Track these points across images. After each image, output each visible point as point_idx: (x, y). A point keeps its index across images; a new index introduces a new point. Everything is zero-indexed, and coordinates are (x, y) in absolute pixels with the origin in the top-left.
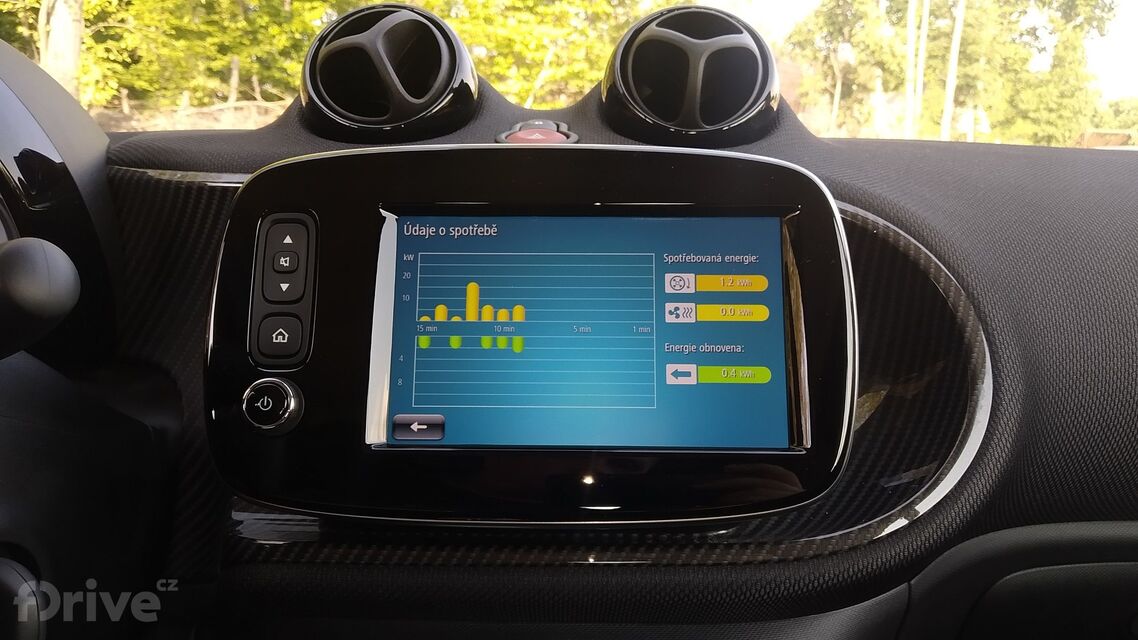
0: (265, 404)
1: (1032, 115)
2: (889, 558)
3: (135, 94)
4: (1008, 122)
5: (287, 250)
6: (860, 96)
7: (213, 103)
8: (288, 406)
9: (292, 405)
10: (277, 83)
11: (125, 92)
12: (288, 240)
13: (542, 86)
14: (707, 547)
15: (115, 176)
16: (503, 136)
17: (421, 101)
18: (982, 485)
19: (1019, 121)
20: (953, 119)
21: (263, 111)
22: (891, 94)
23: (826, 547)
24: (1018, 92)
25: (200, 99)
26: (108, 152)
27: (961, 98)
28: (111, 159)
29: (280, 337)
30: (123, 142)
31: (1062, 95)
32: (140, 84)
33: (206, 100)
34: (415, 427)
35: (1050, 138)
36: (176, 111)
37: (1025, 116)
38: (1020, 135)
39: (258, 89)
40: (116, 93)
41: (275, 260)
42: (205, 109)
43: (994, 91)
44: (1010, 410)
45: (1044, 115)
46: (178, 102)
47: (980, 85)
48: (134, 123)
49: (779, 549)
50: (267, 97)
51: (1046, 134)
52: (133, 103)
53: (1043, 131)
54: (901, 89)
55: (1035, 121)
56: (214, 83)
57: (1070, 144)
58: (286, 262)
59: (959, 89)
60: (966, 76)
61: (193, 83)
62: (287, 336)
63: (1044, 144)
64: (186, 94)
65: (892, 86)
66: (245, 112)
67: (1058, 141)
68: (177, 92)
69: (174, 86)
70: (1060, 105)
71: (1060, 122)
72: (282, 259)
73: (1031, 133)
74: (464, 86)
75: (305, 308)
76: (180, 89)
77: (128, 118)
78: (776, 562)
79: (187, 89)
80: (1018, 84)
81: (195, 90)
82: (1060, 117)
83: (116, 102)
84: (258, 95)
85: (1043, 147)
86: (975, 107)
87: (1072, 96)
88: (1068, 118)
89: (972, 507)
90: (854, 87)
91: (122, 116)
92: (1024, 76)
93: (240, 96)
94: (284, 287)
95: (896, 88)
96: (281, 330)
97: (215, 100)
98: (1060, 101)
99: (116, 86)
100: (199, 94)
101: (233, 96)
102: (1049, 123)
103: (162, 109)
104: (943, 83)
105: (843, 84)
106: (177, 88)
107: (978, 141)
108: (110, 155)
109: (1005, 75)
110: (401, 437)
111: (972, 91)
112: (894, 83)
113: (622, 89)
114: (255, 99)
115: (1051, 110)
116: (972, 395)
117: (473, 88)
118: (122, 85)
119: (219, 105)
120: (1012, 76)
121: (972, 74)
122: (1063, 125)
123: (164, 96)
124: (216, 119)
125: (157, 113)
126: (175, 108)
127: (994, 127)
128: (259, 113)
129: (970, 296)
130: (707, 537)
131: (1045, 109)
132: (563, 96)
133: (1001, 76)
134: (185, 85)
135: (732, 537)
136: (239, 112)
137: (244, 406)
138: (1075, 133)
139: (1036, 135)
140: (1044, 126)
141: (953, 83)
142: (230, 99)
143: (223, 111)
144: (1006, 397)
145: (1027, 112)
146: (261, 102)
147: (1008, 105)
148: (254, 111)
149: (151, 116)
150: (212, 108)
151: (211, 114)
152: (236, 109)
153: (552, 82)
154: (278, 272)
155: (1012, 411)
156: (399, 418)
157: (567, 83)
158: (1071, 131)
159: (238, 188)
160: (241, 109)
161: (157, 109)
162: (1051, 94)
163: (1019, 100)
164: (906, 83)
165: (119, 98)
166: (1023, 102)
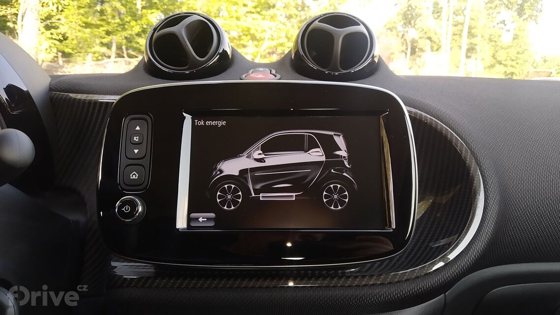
0: (127, 209)
1: (503, 62)
2: (434, 282)
3: (65, 55)
4: (492, 66)
5: (137, 133)
6: (420, 54)
7: (103, 59)
8: (138, 210)
9: (140, 210)
10: (135, 49)
11: (60, 54)
12: (138, 128)
14: (345, 277)
15: (53, 96)
16: (244, 76)
17: (203, 59)
18: (480, 246)
19: (497, 65)
20: (465, 64)
21: (128, 63)
22: (435, 53)
23: (404, 277)
24: (497, 51)
25: (97, 57)
26: (50, 85)
27: (469, 54)
28: (51, 89)
29: (134, 176)
30: (58, 80)
31: (518, 53)
32: (67, 50)
33: (100, 58)
34: (201, 220)
35: (512, 74)
37: (500, 63)
38: (498, 73)
39: (125, 52)
40: (56, 55)
41: (131, 138)
42: (100, 62)
43: (484, 50)
44: (493, 209)
45: (509, 63)
46: (86, 59)
47: (477, 48)
48: (64, 69)
49: (380, 278)
50: (130, 56)
51: (510, 71)
52: (64, 59)
53: (509, 70)
54: (440, 50)
55: (505, 66)
56: (104, 50)
57: (522, 76)
58: (137, 139)
59: (468, 50)
60: (471, 44)
61: (93, 50)
62: (137, 175)
63: (510, 77)
64: (90, 55)
65: (435, 49)
66: (119, 64)
67: (516, 75)
68: (86, 54)
70: (517, 57)
71: (517, 66)
72: (135, 137)
73: (503, 72)
74: (225, 52)
75: (146, 162)
76: (87, 53)
77: (62, 67)
78: (379, 285)
79: (91, 52)
80: (497, 48)
81: (94, 53)
82: (517, 63)
83: (56, 59)
84: (125, 55)
85: (509, 79)
86: (476, 59)
87: (523, 53)
88: (521, 64)
89: (475, 256)
90: (417, 50)
91: (59, 66)
92: (499, 44)
93: (117, 55)
94: (136, 151)
95: (437, 50)
96: (134, 172)
97: (104, 58)
98: (517, 55)
99: (56, 51)
100: (97, 55)
101: (113, 55)
102: (512, 66)
103: (78, 62)
104: (460, 47)
105: (411, 48)
106: (85, 52)
108: (51, 87)
109: (490, 43)
110: (193, 224)
111: (474, 51)
112: (436, 47)
113: (302, 53)
114: (124, 57)
115: (513, 60)
116: (474, 201)
117: (229, 52)
118: (59, 51)
119: (106, 60)
120: (493, 43)
121: (474, 43)
122: (519, 67)
123: (79, 56)
124: (104, 67)
125: (76, 64)
126: (84, 62)
127: (485, 69)
128: (126, 64)
129: (473, 153)
130: (345, 272)
131: (510, 59)
132: (275, 55)
133: (488, 43)
134: (89, 50)
135: (357, 272)
136: (116, 64)
137: (116, 210)
138: (524, 72)
139: (506, 72)
140: (509, 68)
141: (465, 47)
142: (112, 57)
143: (108, 63)
144: (491, 202)
145: (501, 61)
146: (127, 59)
147: (492, 58)
148: (123, 63)
149: (73, 66)
150: (103, 62)
151: (102, 64)
152: (115, 62)
153: (269, 48)
154: (133, 144)
155: (494, 209)
156: (193, 215)
157: (277, 49)
158: (522, 70)
159: (114, 102)
160: (117, 62)
161: (76, 62)
162: (513, 52)
163: (497, 55)
164: (442, 47)
165: (57, 57)
166: (499, 56)
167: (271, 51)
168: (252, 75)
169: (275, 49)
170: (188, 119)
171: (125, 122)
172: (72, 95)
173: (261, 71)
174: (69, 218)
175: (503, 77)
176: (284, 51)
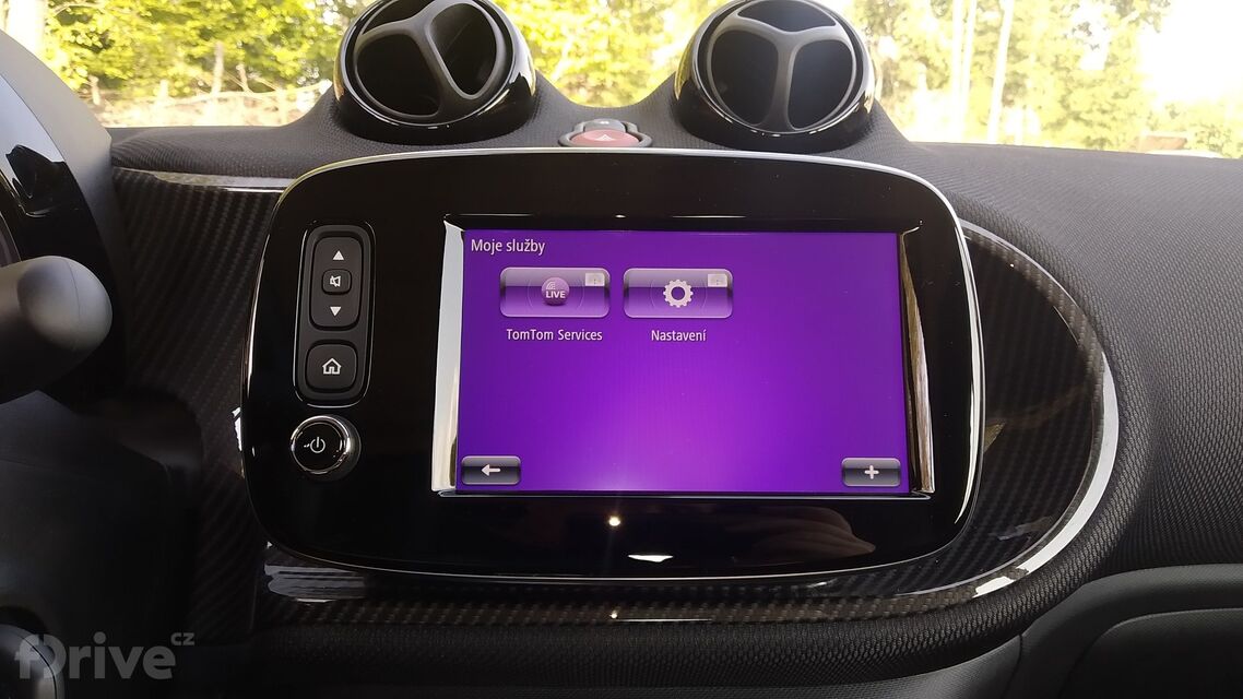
0: (317, 445)
1: (1083, 116)
2: (1010, 611)
3: (105, 81)
4: (1060, 124)
5: (337, 268)
6: (902, 94)
7: (195, 94)
8: (344, 449)
9: (349, 446)
10: (265, 72)
11: (95, 80)
12: (339, 256)
13: (559, 79)
14: (810, 601)
16: (567, 137)
17: (474, 97)
18: (1109, 531)
19: (1071, 122)
20: (1001, 119)
21: (250, 103)
22: (935, 92)
23: (943, 600)
24: (1070, 92)
25: (180, 89)
27: (1010, 97)
29: (332, 368)
31: (1116, 96)
32: (111, 71)
33: (187, 90)
34: (487, 470)
35: (1103, 141)
36: (152, 102)
37: (1077, 118)
38: (1071, 138)
39: (244, 79)
40: (85, 82)
41: (324, 280)
42: (185, 101)
43: (1043, 87)
44: (1138, 447)
45: (1097, 117)
46: (155, 91)
47: (1029, 83)
48: (105, 116)
49: (890, 603)
50: (255, 88)
51: (1099, 137)
52: (103, 92)
53: (1095, 133)
54: (945, 86)
55: (1088, 123)
56: (195, 72)
57: (1124, 148)
58: (337, 281)
59: (1007, 88)
60: (1015, 73)
61: (171, 72)
62: (339, 366)
63: (1096, 147)
64: (165, 84)
65: (936, 83)
66: (231, 104)
67: (1111, 144)
68: (153, 81)
69: (150, 74)
70: (1114, 105)
71: (1113, 124)
72: (333, 279)
73: (1084, 137)
74: (521, 81)
75: (360, 335)
76: (156, 78)
77: (100, 109)
78: (887, 618)
79: (165, 77)
80: (1070, 84)
81: (174, 79)
82: (1114, 119)
83: (85, 91)
84: (244, 85)
85: (1096, 151)
86: (1025, 107)
87: (1127, 96)
88: (1122, 120)
89: (1099, 554)
90: (896, 84)
91: (92, 107)
92: (1075, 74)
93: (224, 85)
94: (335, 310)
95: (940, 86)
96: (332, 360)
97: (198, 90)
98: (1113, 101)
99: (85, 74)
100: (179, 84)
101: (217, 85)
102: (1103, 125)
103: (137, 100)
104: (991, 80)
105: (884, 81)
106: (153, 76)
107: (1026, 144)
109: (1056, 74)
110: (470, 481)
111: (1021, 90)
112: (939, 79)
113: (700, 84)
114: (241, 89)
115: (1104, 112)
116: (1097, 430)
117: (531, 81)
118: (91, 73)
119: (201, 96)
120: (1063, 74)
121: (1021, 72)
122: (1117, 127)
123: (139, 85)
124: (197, 111)
125: (131, 104)
126: (151, 98)
127: (1045, 129)
128: (246, 105)
130: (807, 589)
131: (1098, 110)
132: (582, 90)
133: (1052, 73)
134: (163, 73)
135: (835, 588)
136: (224, 105)
137: (293, 447)
138: (1129, 136)
139: (1089, 138)
140: (1097, 128)
141: (1001, 81)
142: (213, 89)
143: (205, 102)
144: (1133, 432)
145: (1079, 113)
146: (248, 93)
147: (1059, 105)
148: (241, 103)
149: (125, 108)
150: (194, 99)
151: (192, 105)
152: (220, 100)
153: (569, 75)
154: (326, 292)
155: (1140, 446)
156: (469, 459)
157: (587, 76)
158: (1124, 134)
159: (280, 194)
160: (226, 100)
161: (131, 100)
162: (1104, 93)
163: (1071, 99)
164: (951, 80)
165: (89, 87)
166: (1075, 103)
167: (574, 80)
168: (587, 135)
169: (582, 76)
170: (453, 233)
171: (308, 240)
172: (160, 176)
173: (604, 127)
174: (162, 462)
175: (1083, 147)
176: (604, 81)
